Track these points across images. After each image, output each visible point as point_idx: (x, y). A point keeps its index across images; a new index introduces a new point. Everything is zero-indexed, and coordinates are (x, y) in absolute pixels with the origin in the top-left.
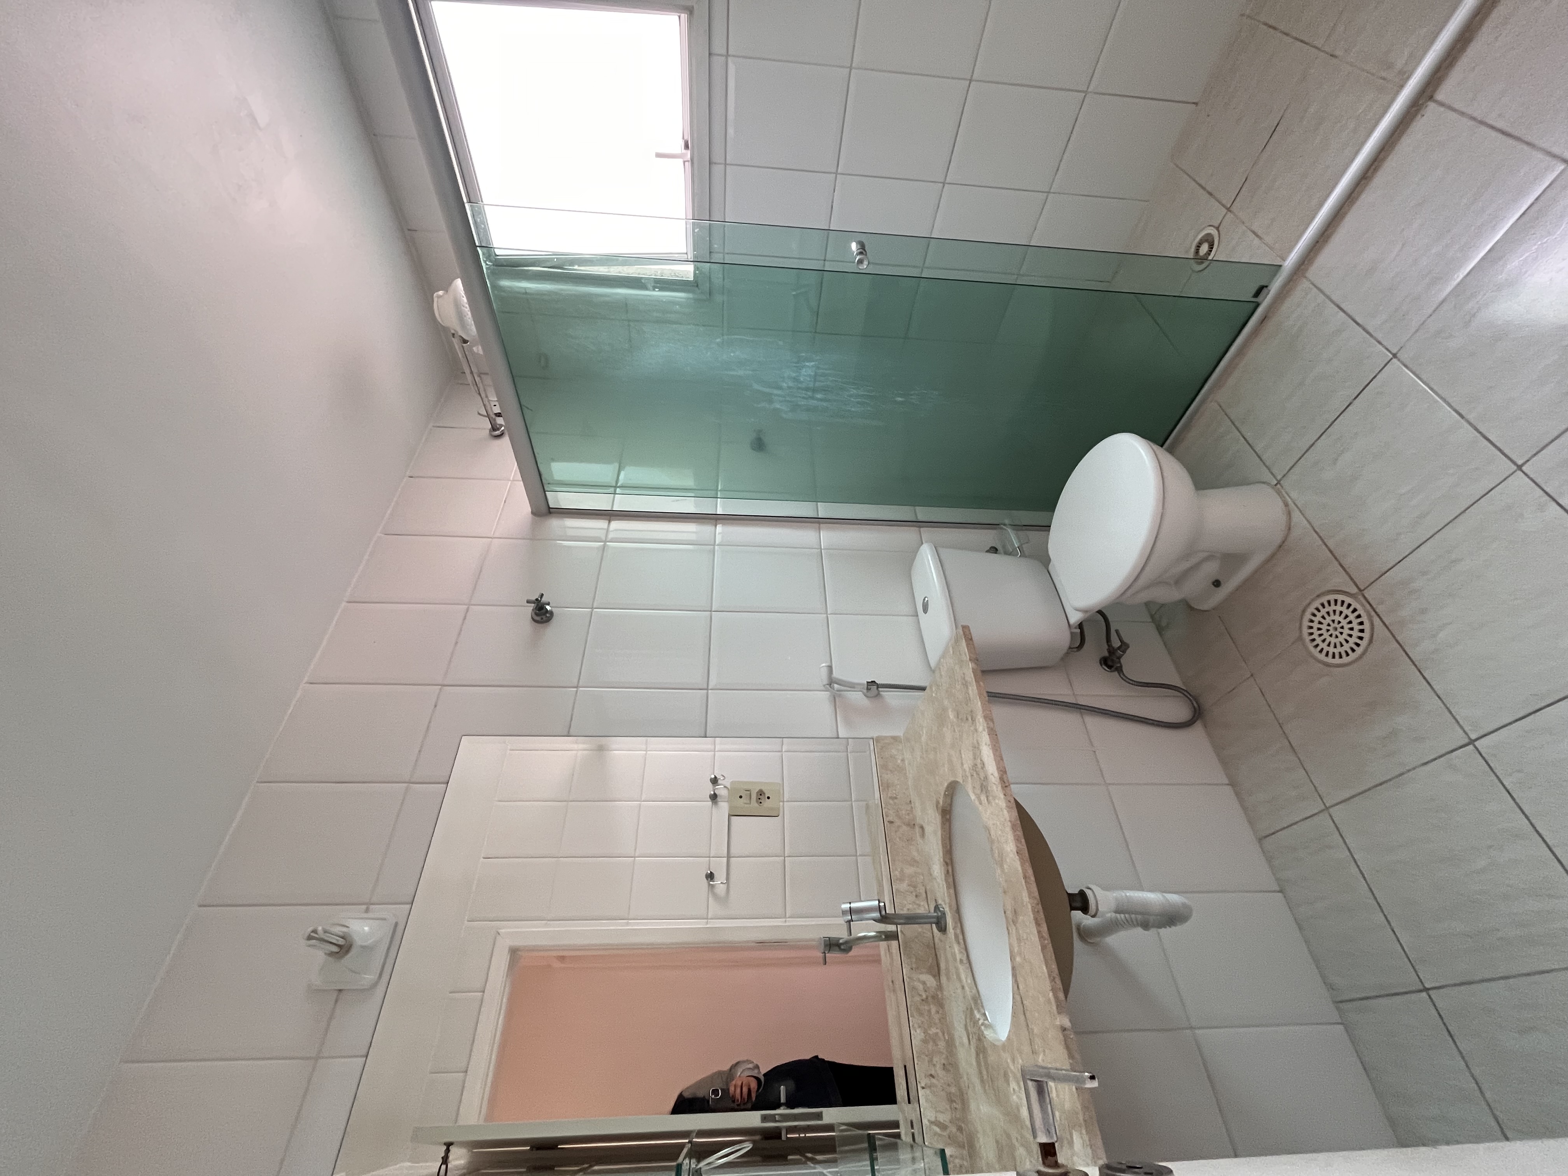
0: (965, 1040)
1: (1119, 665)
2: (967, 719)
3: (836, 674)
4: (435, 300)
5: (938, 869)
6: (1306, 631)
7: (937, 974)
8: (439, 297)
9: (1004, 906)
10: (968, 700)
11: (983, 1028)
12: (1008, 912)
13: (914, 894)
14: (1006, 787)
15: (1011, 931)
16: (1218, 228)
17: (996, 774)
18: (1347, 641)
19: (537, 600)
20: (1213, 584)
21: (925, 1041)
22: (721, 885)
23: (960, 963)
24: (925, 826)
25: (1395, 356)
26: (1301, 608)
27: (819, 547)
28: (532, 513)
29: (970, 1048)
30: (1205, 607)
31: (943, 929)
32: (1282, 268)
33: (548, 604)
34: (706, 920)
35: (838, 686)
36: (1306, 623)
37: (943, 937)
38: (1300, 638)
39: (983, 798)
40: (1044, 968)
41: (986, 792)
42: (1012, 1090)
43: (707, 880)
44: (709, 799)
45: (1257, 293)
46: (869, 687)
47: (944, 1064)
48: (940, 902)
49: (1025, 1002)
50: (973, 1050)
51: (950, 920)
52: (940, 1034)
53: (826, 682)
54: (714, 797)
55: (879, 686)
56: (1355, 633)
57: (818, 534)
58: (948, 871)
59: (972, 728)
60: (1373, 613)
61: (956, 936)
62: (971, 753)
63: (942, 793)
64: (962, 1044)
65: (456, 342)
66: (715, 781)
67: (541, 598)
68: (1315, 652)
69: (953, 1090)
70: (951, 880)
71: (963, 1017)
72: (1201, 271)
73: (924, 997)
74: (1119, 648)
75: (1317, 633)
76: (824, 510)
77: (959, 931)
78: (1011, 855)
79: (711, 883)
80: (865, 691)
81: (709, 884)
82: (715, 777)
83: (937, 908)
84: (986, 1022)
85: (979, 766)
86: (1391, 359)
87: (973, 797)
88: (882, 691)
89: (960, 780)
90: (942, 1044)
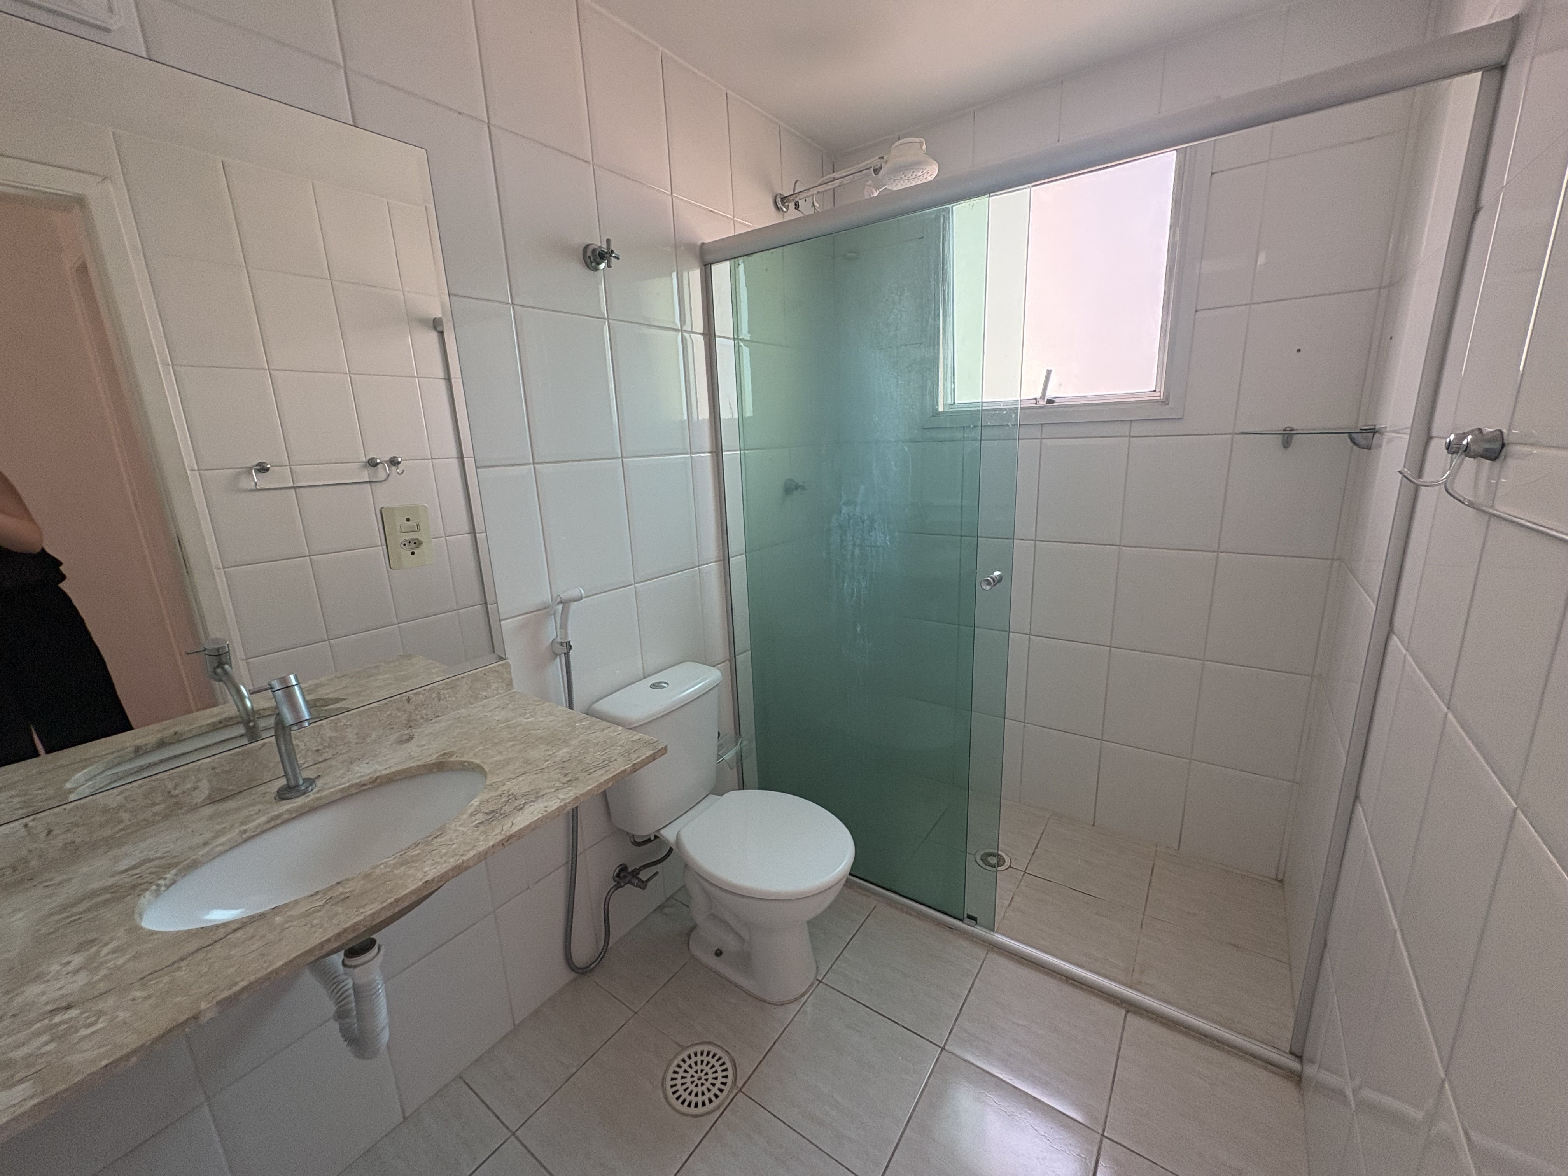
0: (124, 864)
1: (622, 884)
2: (566, 775)
3: (574, 606)
4: (917, 140)
5: (364, 771)
6: (691, 1051)
7: (212, 800)
8: (921, 144)
9: (347, 880)
10: (588, 771)
11: (154, 887)
12: (341, 889)
13: (320, 747)
14: (503, 844)
15: (315, 898)
16: (1010, 867)
17: (516, 829)
18: (690, 1094)
19: (612, 252)
20: (718, 950)
21: (106, 810)
22: (253, 484)
23: (240, 832)
24: (413, 743)
25: (943, 1049)
26: (712, 1039)
27: (701, 563)
28: (703, 244)
29: (113, 876)
30: (693, 948)
31: (283, 794)
32: (992, 933)
33: (609, 265)
34: (196, 468)
35: (560, 611)
36: (699, 1049)
37: (270, 797)
38: (684, 1048)
39: (480, 817)
40: (281, 963)
41: (487, 820)
42: (69, 958)
43: (257, 465)
44: (368, 458)
45: (971, 917)
46: (565, 644)
47: (74, 842)
48: (319, 783)
49: (218, 946)
50: (111, 881)
51: (299, 804)
52: (121, 826)
53: (564, 596)
54: (372, 464)
55: (567, 654)
56: (700, 1099)
57: (714, 560)
58: (364, 785)
59: (558, 784)
60: (722, 1109)
61: (278, 817)
62: (529, 789)
63: (464, 759)
64: (116, 860)
65: (874, 161)
66: (394, 462)
67: (615, 257)
68: (673, 1067)
69: (34, 863)
70: (354, 791)
71: (159, 855)
72: (976, 861)
73: (174, 793)
74: (640, 880)
75: (692, 1062)
76: (738, 562)
77: (286, 817)
78: (420, 875)
79: (253, 471)
80: (559, 640)
81: (251, 468)
82: (399, 463)
83: (311, 782)
84: (163, 888)
85: (517, 803)
86: (940, 1047)
87: (476, 802)
88: (560, 658)
89: (490, 780)
90: (107, 832)
